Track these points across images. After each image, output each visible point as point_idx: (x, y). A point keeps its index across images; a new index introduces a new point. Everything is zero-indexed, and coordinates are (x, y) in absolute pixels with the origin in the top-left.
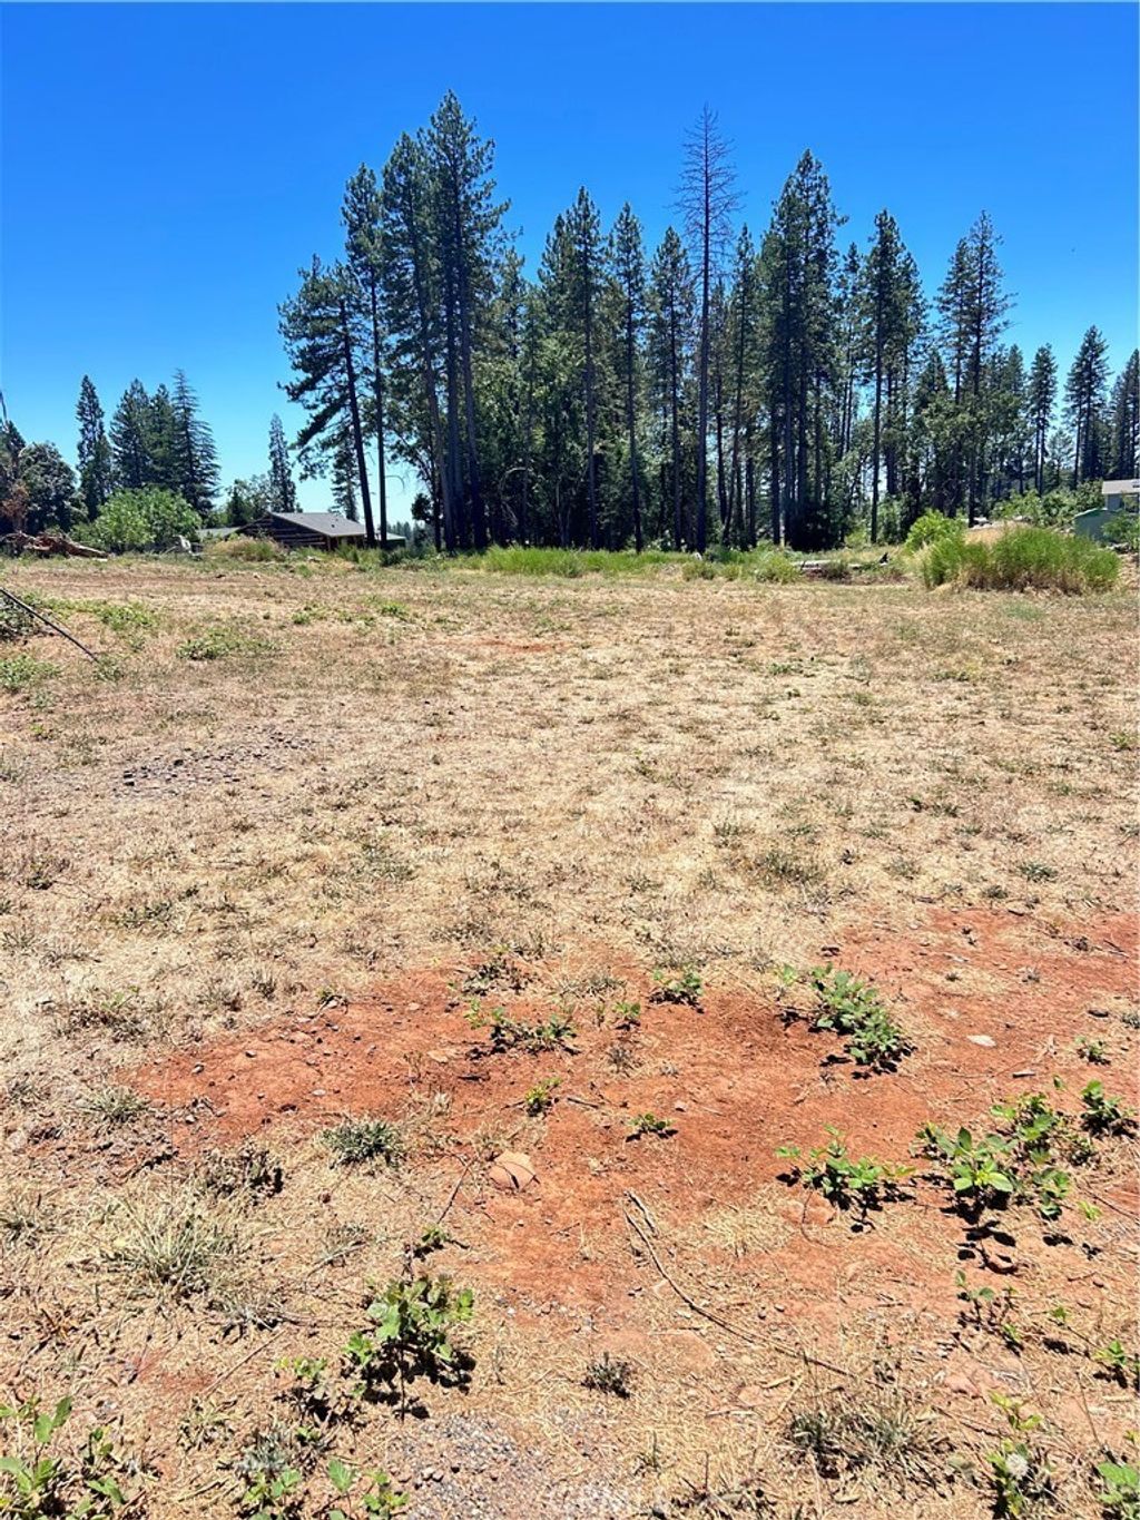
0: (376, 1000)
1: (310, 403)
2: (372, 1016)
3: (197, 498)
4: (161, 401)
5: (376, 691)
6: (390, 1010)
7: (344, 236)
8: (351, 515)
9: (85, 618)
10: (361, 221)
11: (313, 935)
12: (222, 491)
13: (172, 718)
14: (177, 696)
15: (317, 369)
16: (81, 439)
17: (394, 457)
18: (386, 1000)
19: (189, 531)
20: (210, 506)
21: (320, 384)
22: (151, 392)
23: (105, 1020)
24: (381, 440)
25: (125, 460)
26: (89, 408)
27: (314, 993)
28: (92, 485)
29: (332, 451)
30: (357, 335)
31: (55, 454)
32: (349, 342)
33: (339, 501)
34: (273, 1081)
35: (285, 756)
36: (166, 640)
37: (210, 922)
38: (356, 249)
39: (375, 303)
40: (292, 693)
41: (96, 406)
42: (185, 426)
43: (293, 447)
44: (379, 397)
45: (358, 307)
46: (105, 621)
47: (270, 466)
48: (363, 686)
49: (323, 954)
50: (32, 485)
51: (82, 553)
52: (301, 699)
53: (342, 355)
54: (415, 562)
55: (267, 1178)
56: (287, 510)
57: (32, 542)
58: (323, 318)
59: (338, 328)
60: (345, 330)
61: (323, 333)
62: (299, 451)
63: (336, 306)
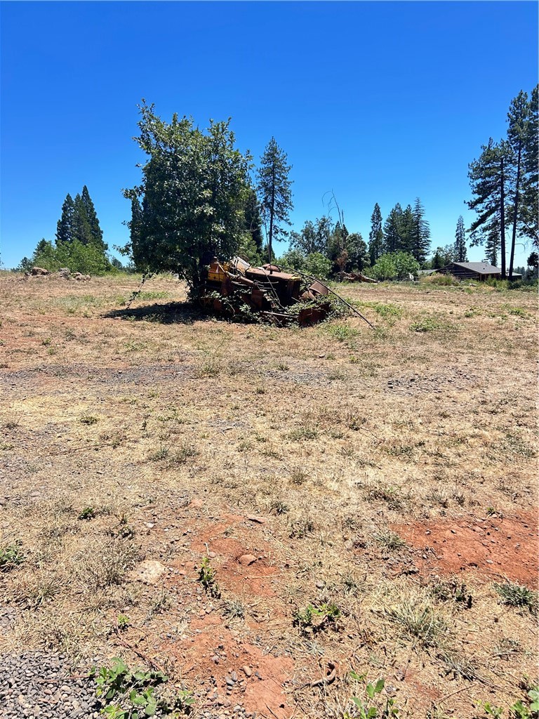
0: (518, 519)
1: (479, 210)
2: (516, 527)
3: (419, 257)
4: (408, 212)
5: (509, 354)
6: (526, 527)
7: (507, 126)
8: (494, 263)
9: (369, 309)
10: (517, 118)
11: (483, 477)
12: (430, 253)
13: (409, 359)
14: (411, 349)
15: (484, 193)
16: (371, 230)
17: (521, 234)
18: (524, 521)
19: (414, 271)
20: (424, 260)
21: (486, 200)
22: (404, 209)
23: (385, 498)
24: (515, 226)
25: (389, 239)
26: (377, 217)
27: (484, 508)
28: (373, 251)
29: (487, 233)
30: (508, 175)
31: (360, 237)
32: (503, 178)
33: (488, 256)
34: (465, 549)
35: (463, 383)
36: (405, 322)
37: (430, 460)
38: (512, 132)
39: (520, 158)
40: (465, 351)
41: (379, 216)
42: (417, 223)
43: (468, 231)
44: (516, 204)
45: (510, 161)
46: (378, 312)
47: (456, 240)
48: (501, 350)
49: (488, 488)
50: (349, 251)
51: (367, 281)
52: (470, 355)
53: (499, 185)
54: (529, 287)
55: (465, 599)
56: (461, 261)
57: (347, 276)
58: (492, 168)
59: (499, 172)
60: (502, 173)
61: (490, 176)
62: (471, 233)
63: (498, 162)
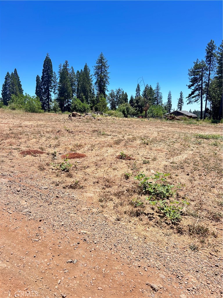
1: (192, 89)
21: (195, 85)
38: (208, 57)
39: (210, 68)
42: (157, 93)
58: (198, 71)
59: (201, 74)
60: (202, 74)
61: (197, 75)
62: (188, 99)
63: (201, 69)
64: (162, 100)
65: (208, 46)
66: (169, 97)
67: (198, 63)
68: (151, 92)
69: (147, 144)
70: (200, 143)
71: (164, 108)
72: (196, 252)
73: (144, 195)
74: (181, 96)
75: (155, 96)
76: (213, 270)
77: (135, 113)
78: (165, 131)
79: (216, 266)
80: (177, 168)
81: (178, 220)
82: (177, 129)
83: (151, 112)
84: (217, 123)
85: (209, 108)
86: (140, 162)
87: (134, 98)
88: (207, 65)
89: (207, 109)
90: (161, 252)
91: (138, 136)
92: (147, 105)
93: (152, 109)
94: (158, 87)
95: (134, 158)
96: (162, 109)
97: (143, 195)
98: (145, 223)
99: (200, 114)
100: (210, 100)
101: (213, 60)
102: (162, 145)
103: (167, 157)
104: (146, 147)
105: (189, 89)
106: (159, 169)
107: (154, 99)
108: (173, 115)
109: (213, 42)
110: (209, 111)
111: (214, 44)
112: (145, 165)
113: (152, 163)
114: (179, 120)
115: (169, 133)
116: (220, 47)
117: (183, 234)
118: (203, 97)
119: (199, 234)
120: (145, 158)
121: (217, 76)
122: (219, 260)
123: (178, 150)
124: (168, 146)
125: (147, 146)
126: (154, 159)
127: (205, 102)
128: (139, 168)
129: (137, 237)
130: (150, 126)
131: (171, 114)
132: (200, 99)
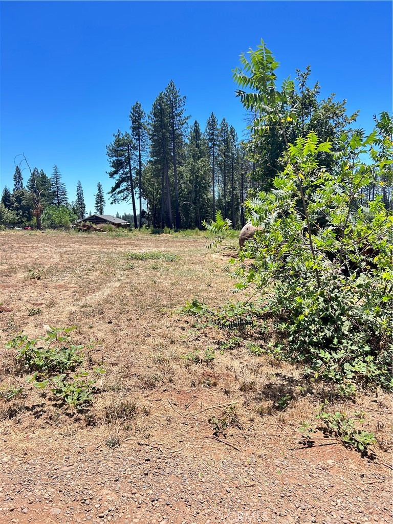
1: (116, 179)
7: (130, 124)
15: (118, 167)
16: (14, 187)
21: (119, 172)
29: (122, 195)
30: (132, 156)
32: (130, 159)
38: (134, 128)
39: (139, 146)
41: (20, 176)
42: (56, 184)
45: (133, 147)
58: (122, 150)
59: (126, 154)
60: (129, 155)
61: (121, 156)
62: (111, 195)
63: (126, 146)
64: (66, 196)
65: (132, 111)
66: (79, 192)
67: (121, 137)
68: (45, 182)
69: (39, 278)
70: (132, 268)
71: (72, 210)
72: (117, 449)
73: (28, 374)
74: (99, 189)
75: (52, 190)
76: (142, 469)
77: (16, 221)
78: (73, 251)
79: (146, 460)
80: (92, 315)
81: (89, 403)
82: (95, 246)
83: (48, 219)
84: (159, 234)
85: (146, 210)
86: (23, 314)
87: (12, 192)
88: (134, 141)
89: (142, 213)
90: (56, 470)
91: (20, 264)
92: (39, 205)
93: (49, 213)
94: (56, 173)
95: (9, 307)
96: (68, 212)
97: (25, 375)
98: (26, 426)
99: (133, 219)
100: (146, 197)
101: (143, 134)
102: (68, 277)
103: (75, 298)
104: (36, 283)
105: (112, 179)
106: (59, 321)
107: (51, 195)
108: (88, 222)
109: (140, 105)
110: (147, 216)
111: (141, 109)
112: (32, 318)
113: (47, 313)
114: (99, 231)
115: (82, 255)
116: (150, 115)
117: (97, 425)
118: (134, 192)
119: (122, 417)
120: (34, 304)
121: (152, 159)
122: (151, 449)
123: (95, 283)
124: (79, 277)
125: (39, 282)
126: (51, 305)
127: (139, 200)
128: (19, 326)
129: (9, 457)
130: (46, 245)
131: (85, 221)
132: (131, 195)
